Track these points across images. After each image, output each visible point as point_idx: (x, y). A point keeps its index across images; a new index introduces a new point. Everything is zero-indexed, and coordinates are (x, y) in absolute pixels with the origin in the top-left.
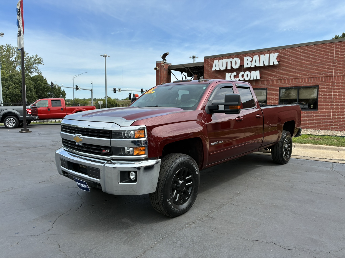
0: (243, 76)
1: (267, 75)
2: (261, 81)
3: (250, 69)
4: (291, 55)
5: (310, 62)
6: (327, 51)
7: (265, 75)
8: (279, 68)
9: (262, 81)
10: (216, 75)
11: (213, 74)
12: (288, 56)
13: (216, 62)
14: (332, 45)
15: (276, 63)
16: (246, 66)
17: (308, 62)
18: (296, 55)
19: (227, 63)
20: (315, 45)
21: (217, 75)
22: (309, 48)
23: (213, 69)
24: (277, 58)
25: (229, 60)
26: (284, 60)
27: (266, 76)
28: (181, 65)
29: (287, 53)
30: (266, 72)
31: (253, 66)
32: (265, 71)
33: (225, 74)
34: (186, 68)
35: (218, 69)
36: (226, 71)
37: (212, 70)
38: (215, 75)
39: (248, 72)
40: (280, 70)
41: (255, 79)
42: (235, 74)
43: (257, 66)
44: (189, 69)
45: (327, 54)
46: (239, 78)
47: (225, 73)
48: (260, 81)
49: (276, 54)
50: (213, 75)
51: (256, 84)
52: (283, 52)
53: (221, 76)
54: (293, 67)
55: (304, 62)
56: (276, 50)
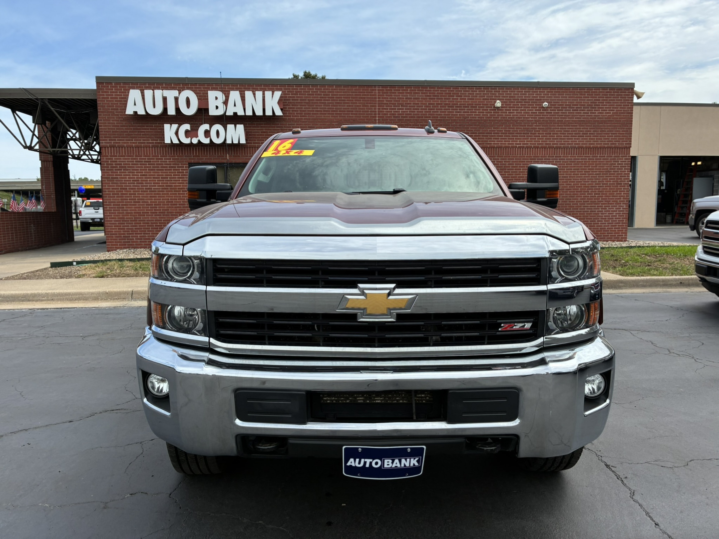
0: (207, 134)
1: (258, 135)
2: (247, 148)
3: (224, 120)
4: (303, 100)
5: (337, 117)
6: (366, 101)
7: (255, 135)
8: (283, 124)
9: (250, 147)
10: (136, 126)
11: (126, 123)
12: (298, 100)
13: (134, 94)
14: (373, 90)
15: (279, 113)
16: (213, 112)
17: (334, 117)
18: (312, 100)
19: (165, 99)
20: (345, 86)
21: (138, 126)
22: (335, 89)
23: (129, 111)
24: (279, 103)
25: (171, 94)
26: (291, 108)
27: (256, 138)
28: (20, 89)
29: (295, 94)
30: (257, 130)
31: (230, 113)
32: (255, 127)
33: (163, 127)
34: (37, 99)
35: (141, 112)
36: (164, 117)
37: (125, 112)
38: (133, 126)
39: (218, 127)
40: (285, 127)
41: (236, 142)
42: (186, 127)
43: (238, 114)
44: (47, 103)
45: (366, 106)
46: (198, 139)
47: (163, 124)
48: (245, 148)
49: (278, 94)
50: (127, 126)
51: (237, 154)
52: (288, 92)
53: (148, 129)
54: (308, 125)
55: (327, 116)
56: (276, 85)
